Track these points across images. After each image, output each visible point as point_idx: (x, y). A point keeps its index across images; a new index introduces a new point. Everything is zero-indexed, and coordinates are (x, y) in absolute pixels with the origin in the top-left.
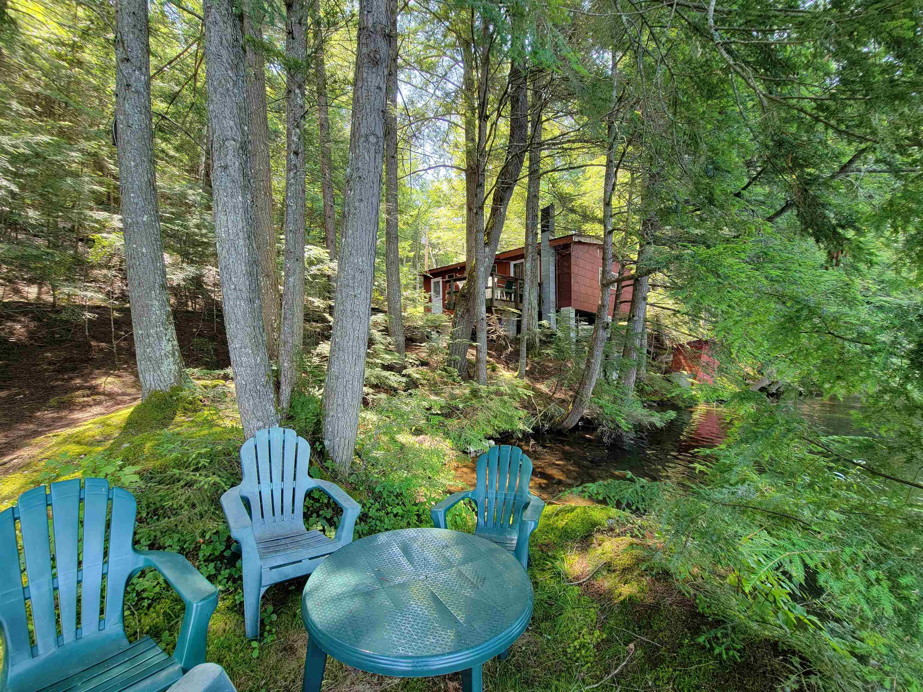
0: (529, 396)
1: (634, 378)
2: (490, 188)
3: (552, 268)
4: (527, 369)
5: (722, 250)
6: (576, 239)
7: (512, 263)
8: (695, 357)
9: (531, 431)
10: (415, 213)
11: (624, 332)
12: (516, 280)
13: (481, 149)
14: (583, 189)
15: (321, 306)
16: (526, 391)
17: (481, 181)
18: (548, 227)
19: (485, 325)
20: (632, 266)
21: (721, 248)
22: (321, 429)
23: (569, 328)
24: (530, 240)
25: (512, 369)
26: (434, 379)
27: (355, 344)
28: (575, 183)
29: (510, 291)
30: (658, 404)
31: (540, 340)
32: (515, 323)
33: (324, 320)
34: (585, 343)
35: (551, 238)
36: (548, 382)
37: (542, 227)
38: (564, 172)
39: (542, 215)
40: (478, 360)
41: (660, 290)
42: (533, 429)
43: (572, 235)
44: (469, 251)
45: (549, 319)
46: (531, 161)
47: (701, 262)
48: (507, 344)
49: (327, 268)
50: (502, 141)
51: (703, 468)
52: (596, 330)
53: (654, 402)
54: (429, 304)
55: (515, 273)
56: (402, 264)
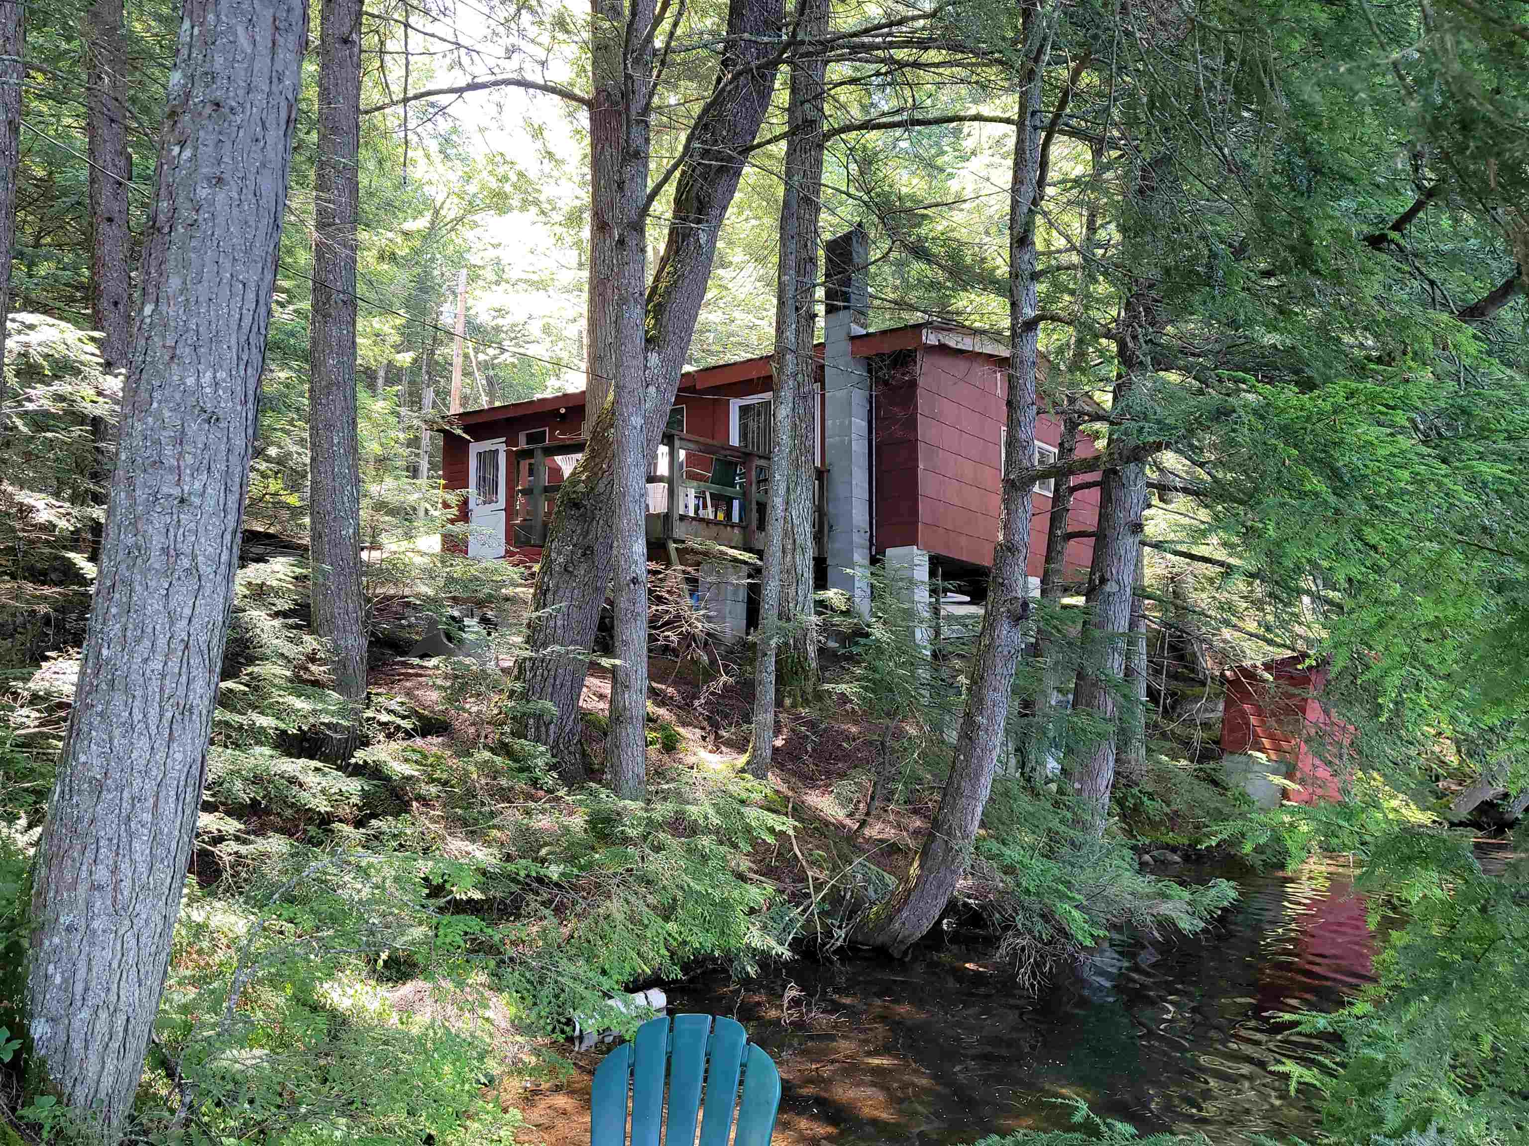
0: (781, 835)
1: (1107, 775)
2: (667, 164)
3: (859, 424)
4: (779, 743)
5: (1340, 400)
6: (931, 338)
7: (735, 405)
8: (1288, 710)
9: (787, 954)
10: (422, 223)
11: (1074, 631)
12: (745, 456)
13: (636, 43)
14: (954, 186)
15: (62, 524)
16: (771, 819)
17: (637, 141)
18: (846, 297)
19: (643, 596)
20: (1098, 426)
21: (1338, 390)
22: (20, 980)
23: (909, 614)
24: (790, 334)
25: (729, 743)
26: (465, 777)
27: (173, 666)
28: (931, 167)
29: (729, 491)
30: (1186, 858)
31: (822, 651)
32: (742, 595)
33: (71, 574)
34: (958, 663)
35: (859, 331)
36: (846, 787)
37: (829, 295)
38: (898, 132)
39: (829, 259)
40: (618, 716)
41: (1181, 502)
42: (795, 945)
43: (918, 327)
44: (596, 359)
45: (848, 583)
46: (794, 91)
47: (1287, 432)
48: (713, 662)
49: (89, 392)
50: (708, 22)
51: (1310, 1076)
52: (990, 621)
53: (1174, 850)
54: (459, 528)
55: (744, 435)
56: (372, 386)
